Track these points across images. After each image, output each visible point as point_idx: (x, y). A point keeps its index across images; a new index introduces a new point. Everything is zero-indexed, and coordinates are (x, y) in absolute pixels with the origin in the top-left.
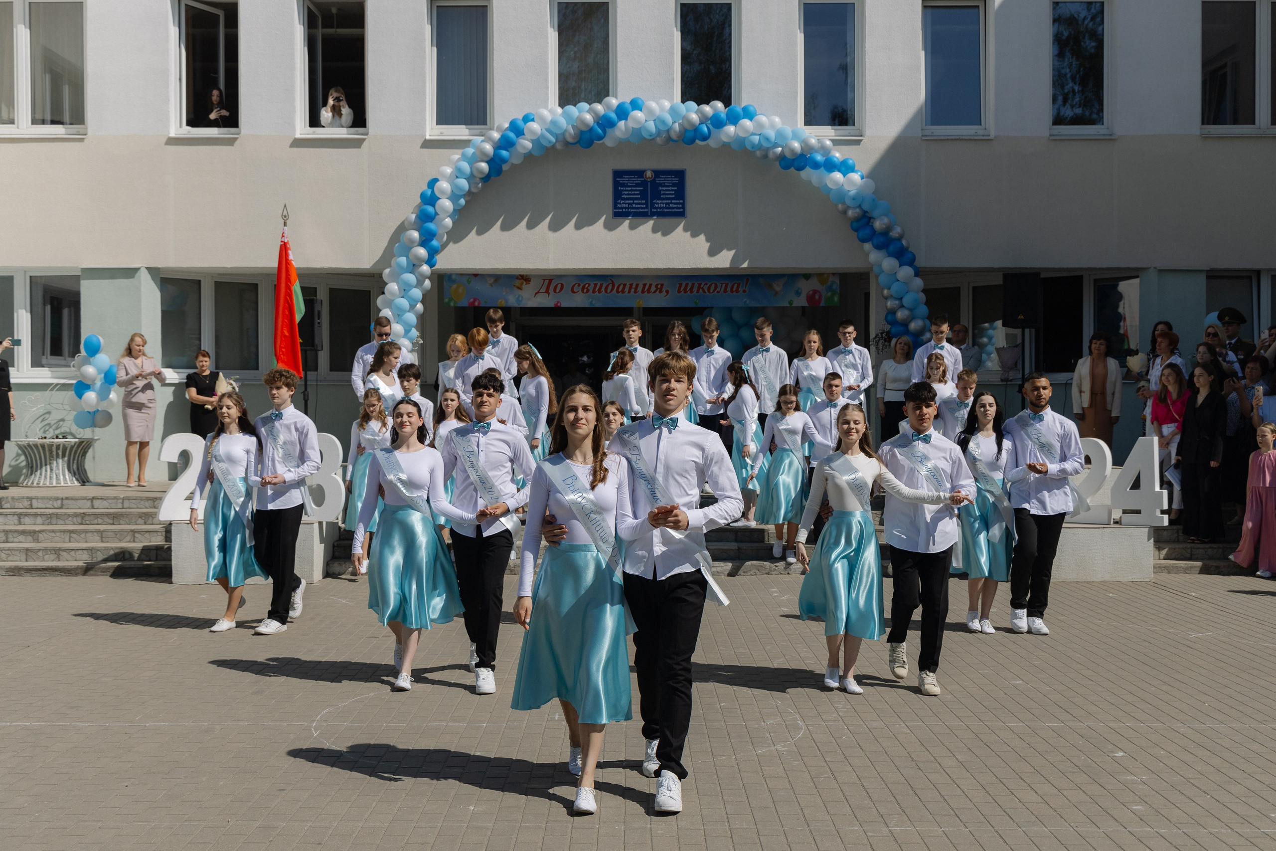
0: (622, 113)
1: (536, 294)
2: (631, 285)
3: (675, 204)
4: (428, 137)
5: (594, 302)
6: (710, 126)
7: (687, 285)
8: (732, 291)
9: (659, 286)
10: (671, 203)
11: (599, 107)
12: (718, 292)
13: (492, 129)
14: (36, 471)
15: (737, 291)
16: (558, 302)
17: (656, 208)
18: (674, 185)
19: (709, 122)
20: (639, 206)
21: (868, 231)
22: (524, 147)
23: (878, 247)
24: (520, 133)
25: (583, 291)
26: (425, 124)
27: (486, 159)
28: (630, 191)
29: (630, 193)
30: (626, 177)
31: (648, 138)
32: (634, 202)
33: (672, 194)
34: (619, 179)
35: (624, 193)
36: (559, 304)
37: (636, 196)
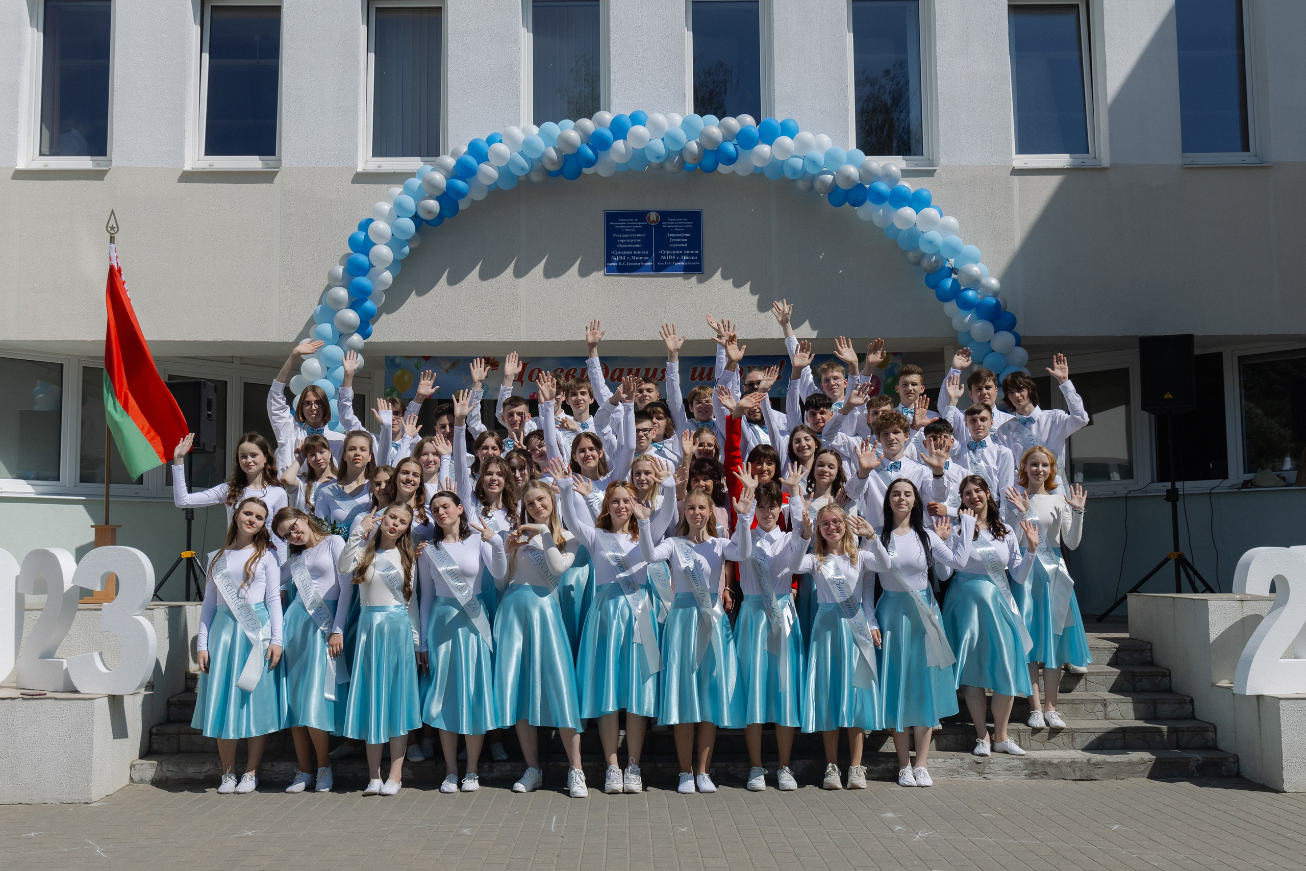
0: (619, 129)
3: (689, 255)
4: (360, 170)
6: (738, 144)
7: (703, 369)
10: (684, 254)
11: (588, 124)
13: (446, 153)
16: (534, 393)
17: (664, 261)
18: (686, 231)
19: (736, 141)
20: (641, 258)
21: (949, 286)
22: (489, 177)
24: (482, 157)
26: (356, 153)
27: (439, 194)
28: (628, 238)
29: (628, 241)
30: (622, 220)
31: (654, 161)
32: (633, 253)
33: (684, 243)
34: (613, 224)
35: (621, 242)
36: (536, 396)
37: (636, 246)
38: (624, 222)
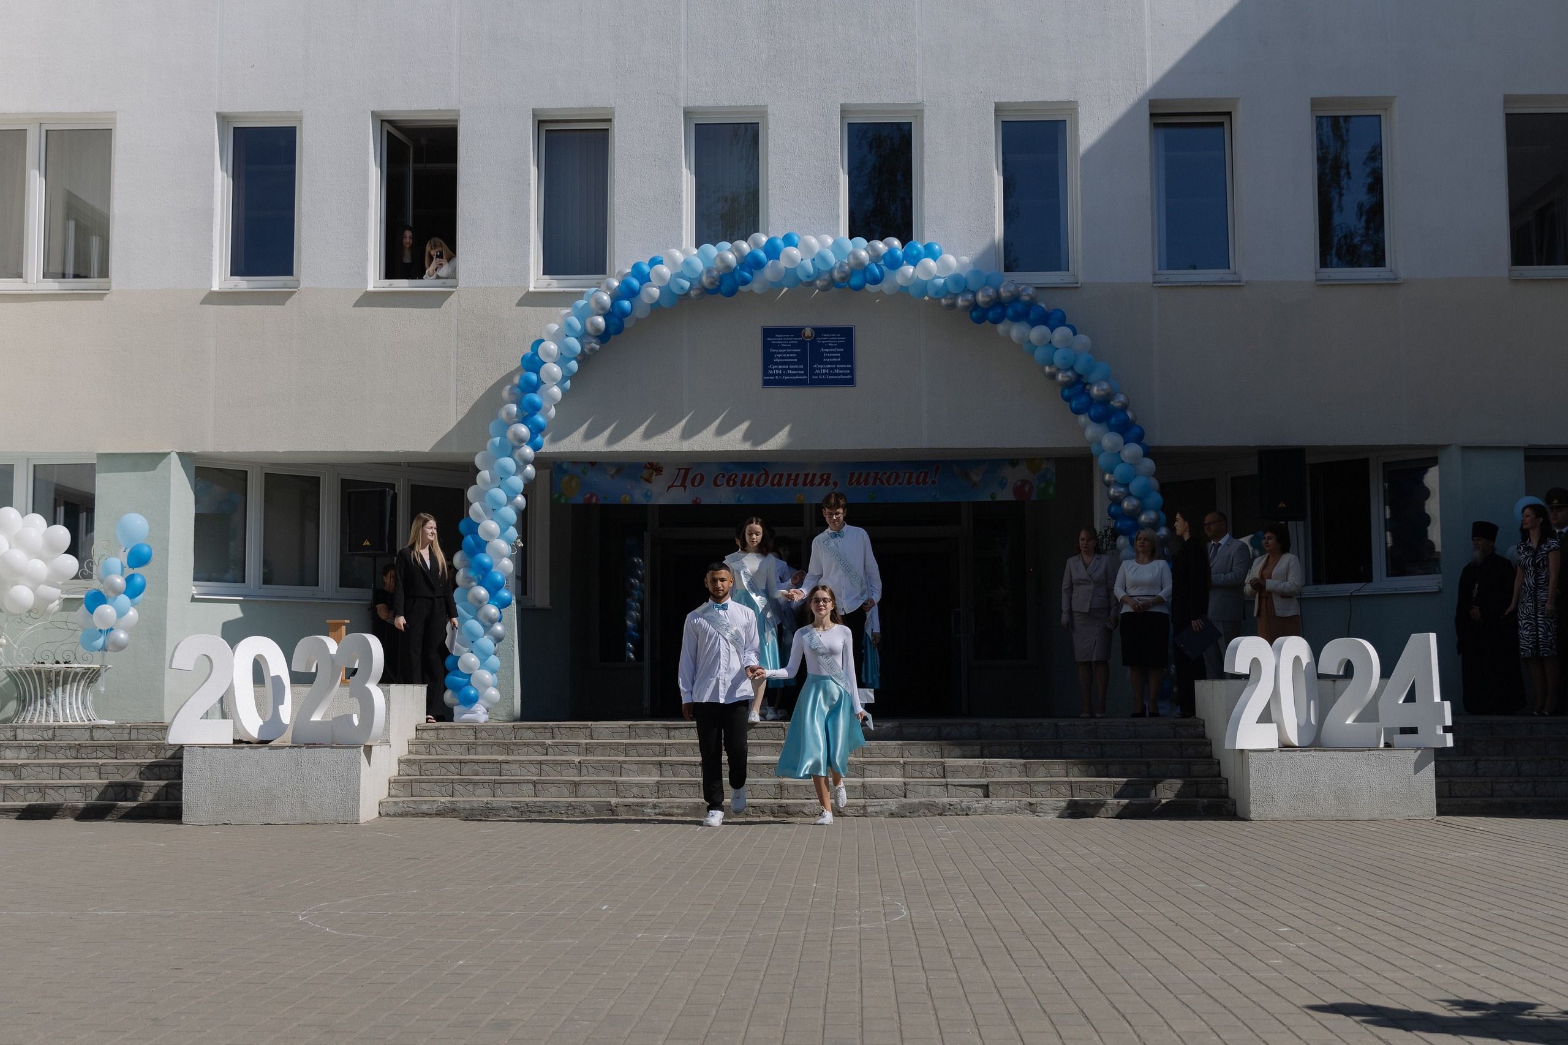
0: (773, 251)
1: (669, 487)
2: (789, 475)
3: (841, 369)
4: (532, 289)
5: (742, 498)
6: (884, 268)
7: (860, 475)
8: (918, 483)
9: (825, 477)
10: (836, 368)
11: (745, 246)
12: (900, 484)
13: (612, 275)
14: (30, 705)
15: (924, 482)
16: (697, 498)
17: (817, 374)
18: (840, 345)
19: (882, 262)
20: (795, 372)
21: (1083, 399)
22: (650, 296)
23: (1096, 420)
24: (644, 279)
25: (728, 484)
26: (529, 273)
27: (602, 312)
28: (785, 353)
29: (784, 355)
30: (779, 336)
31: (805, 280)
32: (789, 367)
33: (837, 357)
34: (770, 339)
35: (777, 357)
36: (698, 501)
37: (791, 360)
38: (780, 337)
